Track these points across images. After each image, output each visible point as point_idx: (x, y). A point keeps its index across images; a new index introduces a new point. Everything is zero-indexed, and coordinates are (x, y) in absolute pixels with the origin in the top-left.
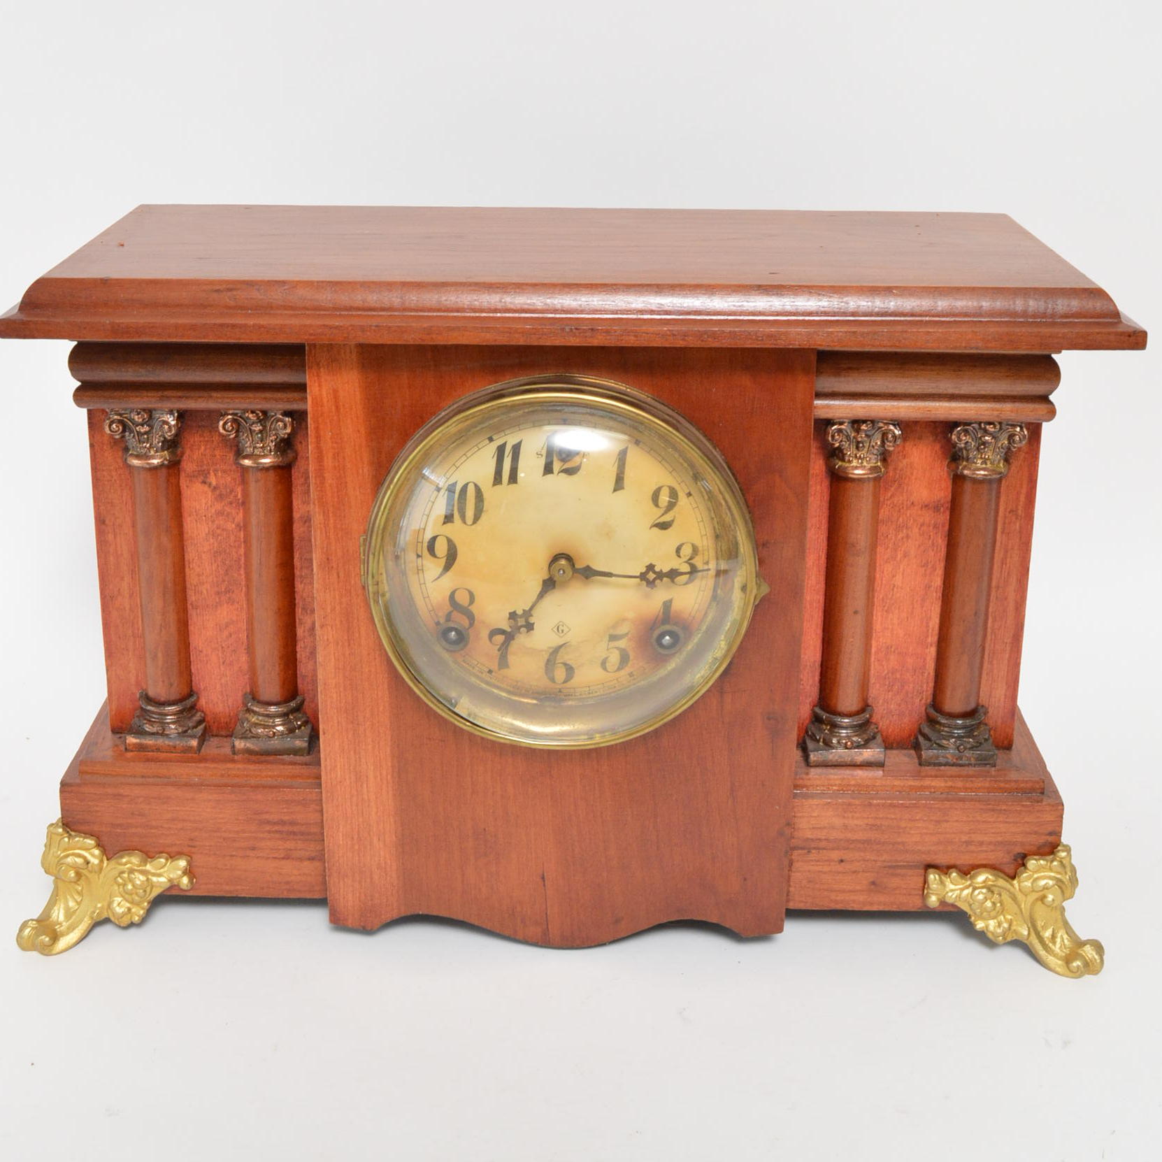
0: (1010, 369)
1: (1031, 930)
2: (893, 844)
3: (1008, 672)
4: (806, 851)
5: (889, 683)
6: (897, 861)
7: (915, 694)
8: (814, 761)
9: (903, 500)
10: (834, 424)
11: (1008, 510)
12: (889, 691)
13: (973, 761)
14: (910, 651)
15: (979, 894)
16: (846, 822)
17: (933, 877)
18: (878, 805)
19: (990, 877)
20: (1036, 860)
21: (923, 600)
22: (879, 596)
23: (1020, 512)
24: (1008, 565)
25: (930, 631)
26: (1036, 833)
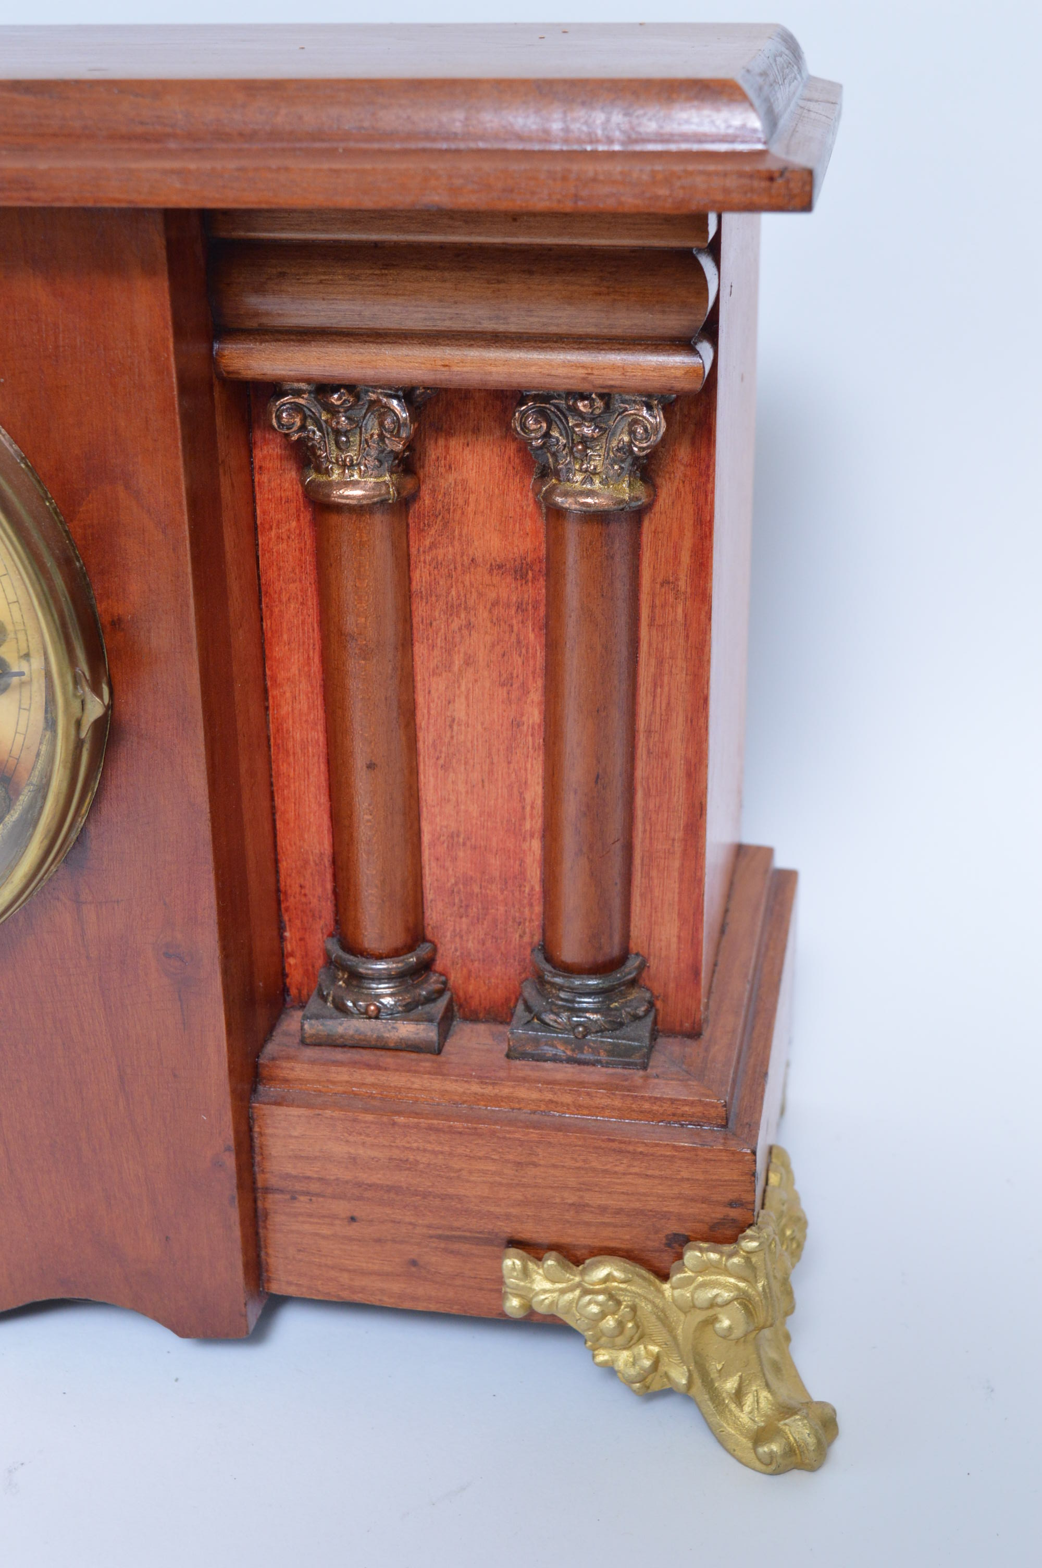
0: (602, 279)
1: (696, 1376)
2: (443, 1197)
3: (680, 893)
4: (288, 1197)
5: (461, 901)
6: (452, 1228)
7: (510, 923)
8: (312, 1036)
9: (454, 555)
10: (285, 394)
11: (659, 580)
12: (461, 917)
13: (603, 1057)
14: (494, 844)
15: (590, 1303)
16: (352, 1151)
17: (512, 1262)
18: (406, 1126)
19: (617, 1274)
20: (701, 1250)
21: (509, 749)
22: (426, 739)
23: (682, 584)
24: (666, 689)
25: (528, 808)
26: (704, 1200)
